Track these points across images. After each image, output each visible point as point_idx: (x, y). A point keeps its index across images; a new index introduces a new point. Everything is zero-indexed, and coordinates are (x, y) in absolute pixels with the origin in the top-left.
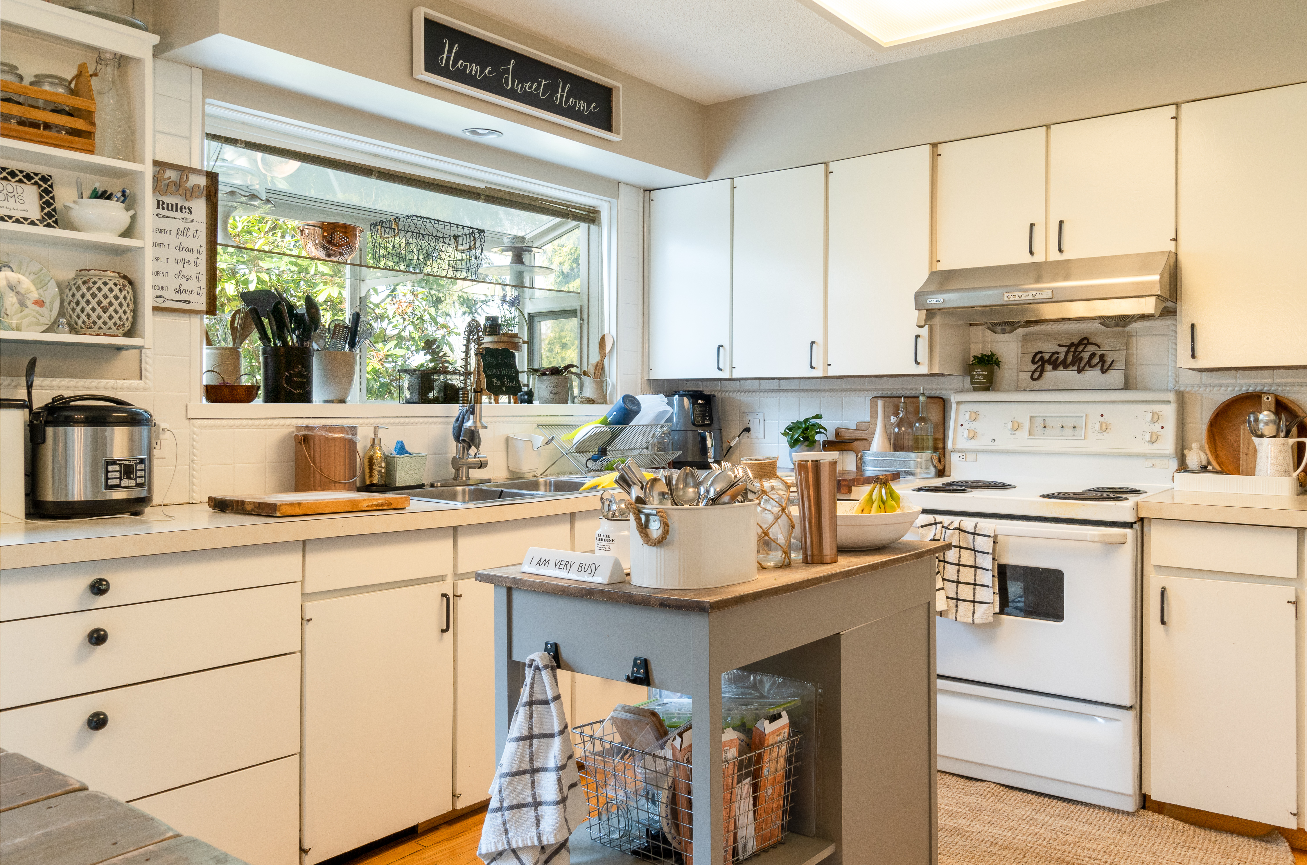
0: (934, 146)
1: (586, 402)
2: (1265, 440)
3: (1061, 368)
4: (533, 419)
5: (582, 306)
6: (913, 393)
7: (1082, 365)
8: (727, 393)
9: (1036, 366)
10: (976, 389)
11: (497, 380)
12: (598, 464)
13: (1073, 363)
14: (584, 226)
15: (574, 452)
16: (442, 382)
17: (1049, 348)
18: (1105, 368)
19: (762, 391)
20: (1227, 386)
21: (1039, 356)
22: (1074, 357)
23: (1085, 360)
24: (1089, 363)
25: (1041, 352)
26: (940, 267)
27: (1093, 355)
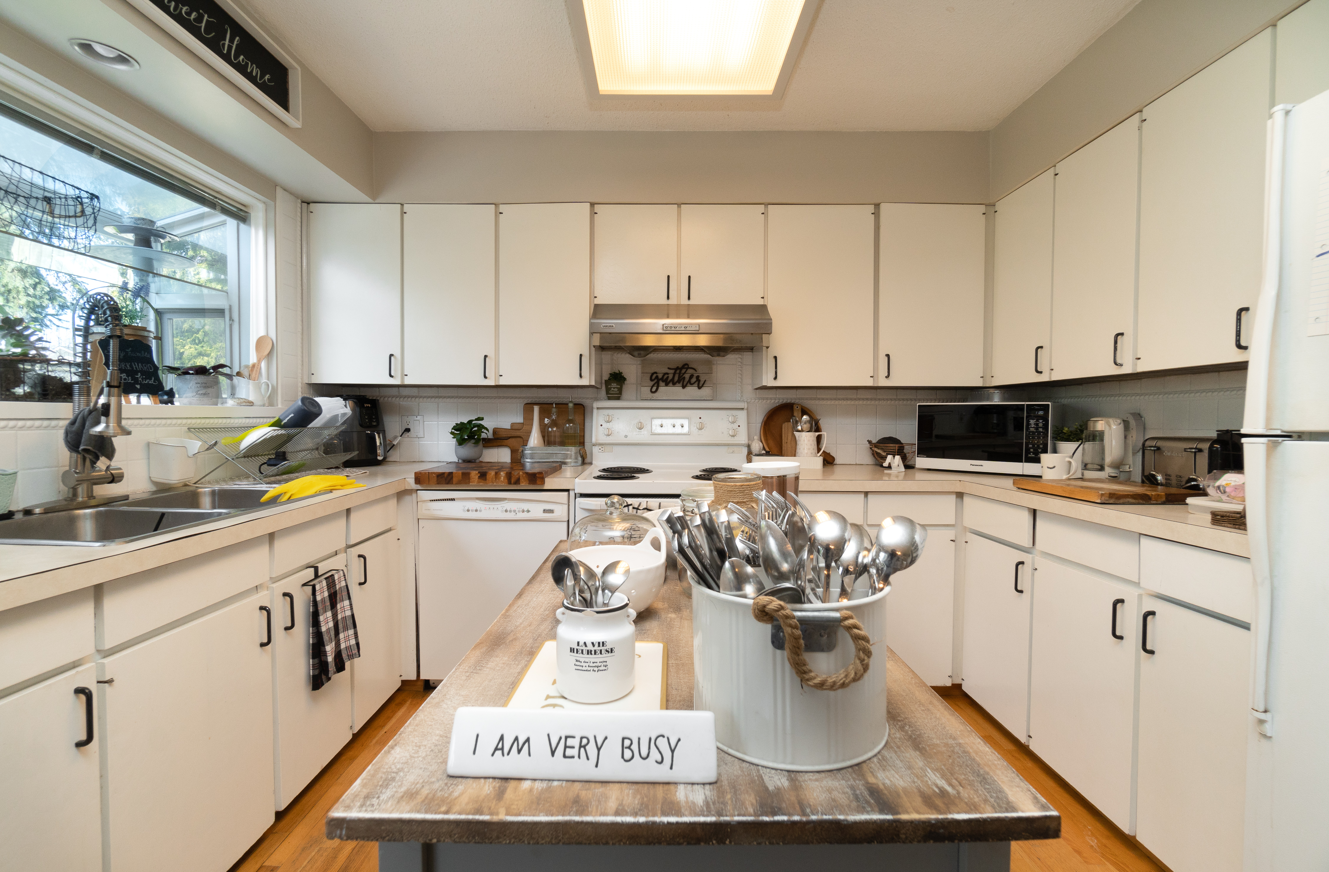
0: (592, 205)
1: (244, 404)
2: (804, 433)
3: (671, 384)
4: (184, 421)
5: (230, 306)
6: (565, 401)
7: (685, 383)
8: (386, 399)
9: (653, 383)
10: (609, 398)
11: (128, 376)
12: (274, 469)
13: (679, 381)
14: (232, 223)
15: (241, 457)
16: (39, 374)
17: (662, 370)
18: (700, 385)
19: (421, 397)
20: (771, 399)
21: (655, 375)
22: (679, 377)
23: (687, 379)
24: (689, 382)
25: (656, 373)
26: (597, 301)
27: (692, 376)
